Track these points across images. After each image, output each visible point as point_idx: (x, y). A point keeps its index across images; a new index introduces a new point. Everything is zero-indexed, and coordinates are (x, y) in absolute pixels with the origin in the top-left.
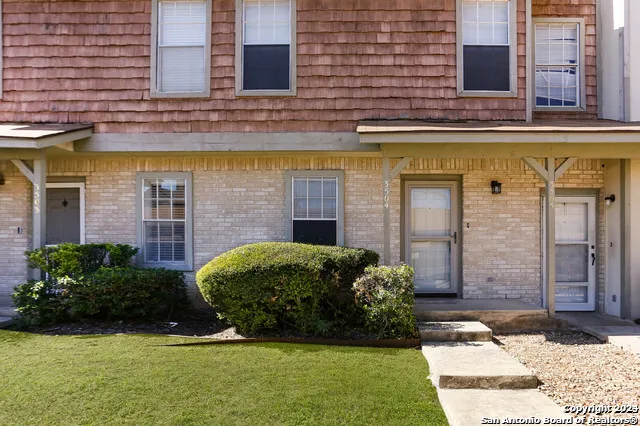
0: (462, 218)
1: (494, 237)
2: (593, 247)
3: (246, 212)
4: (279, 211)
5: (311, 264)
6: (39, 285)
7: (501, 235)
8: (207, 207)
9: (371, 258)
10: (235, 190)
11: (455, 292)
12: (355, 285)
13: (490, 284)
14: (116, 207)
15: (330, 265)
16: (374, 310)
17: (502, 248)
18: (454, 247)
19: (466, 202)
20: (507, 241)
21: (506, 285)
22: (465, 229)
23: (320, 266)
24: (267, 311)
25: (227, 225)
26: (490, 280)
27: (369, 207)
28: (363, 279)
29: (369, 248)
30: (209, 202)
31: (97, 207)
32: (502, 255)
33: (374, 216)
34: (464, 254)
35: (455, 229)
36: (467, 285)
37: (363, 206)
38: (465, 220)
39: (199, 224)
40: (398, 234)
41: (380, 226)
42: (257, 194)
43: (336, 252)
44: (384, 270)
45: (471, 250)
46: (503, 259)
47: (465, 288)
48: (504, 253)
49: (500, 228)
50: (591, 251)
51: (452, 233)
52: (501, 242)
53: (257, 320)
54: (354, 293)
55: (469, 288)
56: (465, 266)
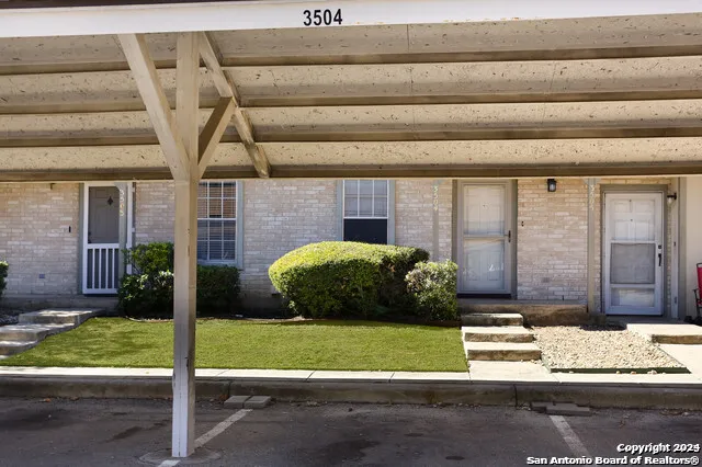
0: (517, 216)
1: (550, 236)
2: (660, 247)
3: (296, 210)
4: (330, 210)
5: (373, 260)
6: (144, 277)
7: (558, 234)
8: (257, 206)
9: (421, 255)
10: (285, 188)
11: (509, 292)
12: (407, 277)
13: (545, 285)
14: (165, 206)
15: (387, 261)
16: (423, 298)
17: (558, 247)
18: (509, 246)
19: (520, 200)
20: (564, 241)
21: (562, 286)
22: (519, 227)
23: (380, 261)
24: (336, 298)
25: (277, 223)
26: (546, 280)
27: (420, 205)
28: (414, 271)
29: (420, 247)
30: (259, 201)
31: (146, 206)
32: (559, 255)
33: (426, 214)
34: (519, 254)
35: (509, 227)
36: (521, 285)
37: (414, 205)
38: (519, 218)
39: (249, 223)
40: (450, 233)
41: (430, 225)
42: (308, 192)
43: (391, 250)
44: (431, 266)
45: (525, 249)
46: (559, 259)
47: (519, 288)
48: (562, 253)
49: (556, 227)
50: (658, 251)
51: (507, 233)
52: (559, 241)
53: (327, 306)
54: (407, 283)
55: (524, 289)
56: (519, 265)
